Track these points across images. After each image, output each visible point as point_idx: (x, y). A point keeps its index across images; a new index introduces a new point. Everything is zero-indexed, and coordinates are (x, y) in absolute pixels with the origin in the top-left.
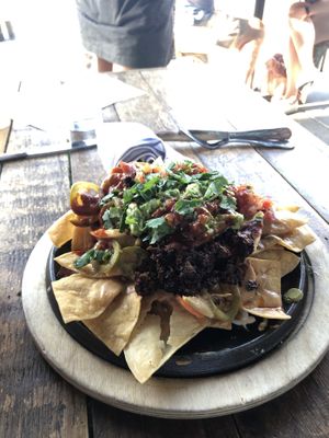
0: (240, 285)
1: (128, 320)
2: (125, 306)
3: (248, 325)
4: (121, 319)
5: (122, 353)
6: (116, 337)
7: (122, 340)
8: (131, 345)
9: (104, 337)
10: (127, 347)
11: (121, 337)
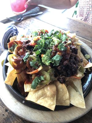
0: (79, 62)
1: (65, 94)
2: (61, 90)
3: (85, 71)
4: (62, 95)
5: (70, 104)
6: (65, 101)
7: (67, 101)
8: (71, 100)
9: (61, 104)
10: (70, 101)
11: (66, 100)
